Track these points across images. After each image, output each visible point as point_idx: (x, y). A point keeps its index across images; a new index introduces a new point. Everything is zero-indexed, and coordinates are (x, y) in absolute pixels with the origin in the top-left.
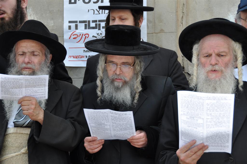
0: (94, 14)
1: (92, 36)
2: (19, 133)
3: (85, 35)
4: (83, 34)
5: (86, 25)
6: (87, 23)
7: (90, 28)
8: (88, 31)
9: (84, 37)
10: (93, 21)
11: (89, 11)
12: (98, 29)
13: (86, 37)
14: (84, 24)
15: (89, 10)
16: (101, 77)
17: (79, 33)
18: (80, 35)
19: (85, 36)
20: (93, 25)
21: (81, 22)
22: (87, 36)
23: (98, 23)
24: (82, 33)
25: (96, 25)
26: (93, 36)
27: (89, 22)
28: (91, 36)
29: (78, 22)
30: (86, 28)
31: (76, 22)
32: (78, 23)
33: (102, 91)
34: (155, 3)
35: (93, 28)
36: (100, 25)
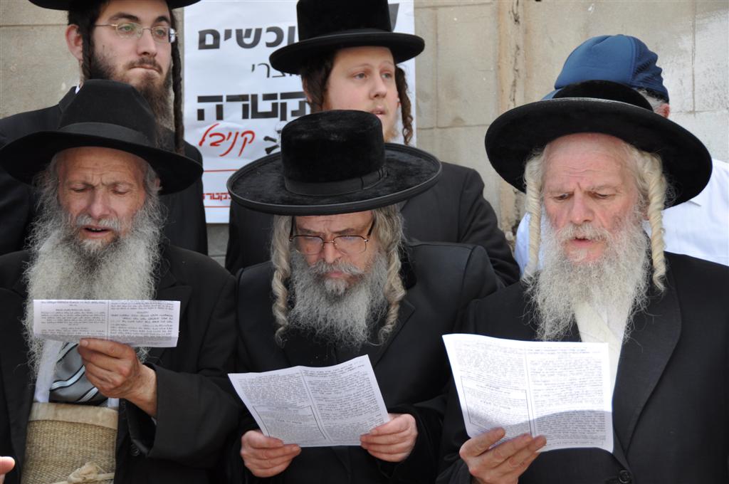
0: (268, 76)
1: (263, 137)
2: (63, 422)
3: (243, 135)
4: (237, 134)
5: (245, 108)
6: (249, 103)
7: (257, 115)
8: (251, 124)
9: (240, 140)
10: (267, 97)
11: (253, 69)
12: (279, 119)
13: (246, 139)
14: (239, 105)
15: (253, 66)
16: (285, 271)
17: (227, 128)
18: (230, 134)
19: (242, 139)
20: (265, 106)
21: (231, 99)
22: (249, 136)
23: (279, 101)
24: (235, 129)
25: (275, 106)
26: (267, 139)
27: (255, 97)
28: (260, 137)
29: (225, 99)
30: (245, 116)
31: (219, 98)
32: (224, 103)
33: (291, 303)
34: (437, 44)
35: (266, 115)
36: (284, 106)
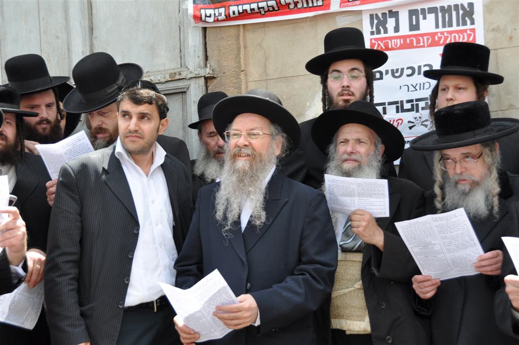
0: (408, 91)
1: (407, 121)
2: (349, 261)
3: (397, 121)
4: (394, 120)
5: (397, 108)
6: (399, 105)
7: (403, 110)
8: (401, 115)
10: (408, 101)
11: (400, 88)
12: (415, 112)
13: (399, 123)
14: (394, 106)
15: (401, 86)
16: (440, 182)
17: (389, 118)
19: (397, 123)
20: (407, 106)
21: (390, 104)
22: (400, 121)
23: (415, 103)
24: (393, 118)
25: (412, 105)
27: (402, 102)
28: (405, 122)
29: (387, 104)
30: (397, 112)
31: (384, 104)
32: (387, 106)
35: (408, 110)
36: (417, 105)
